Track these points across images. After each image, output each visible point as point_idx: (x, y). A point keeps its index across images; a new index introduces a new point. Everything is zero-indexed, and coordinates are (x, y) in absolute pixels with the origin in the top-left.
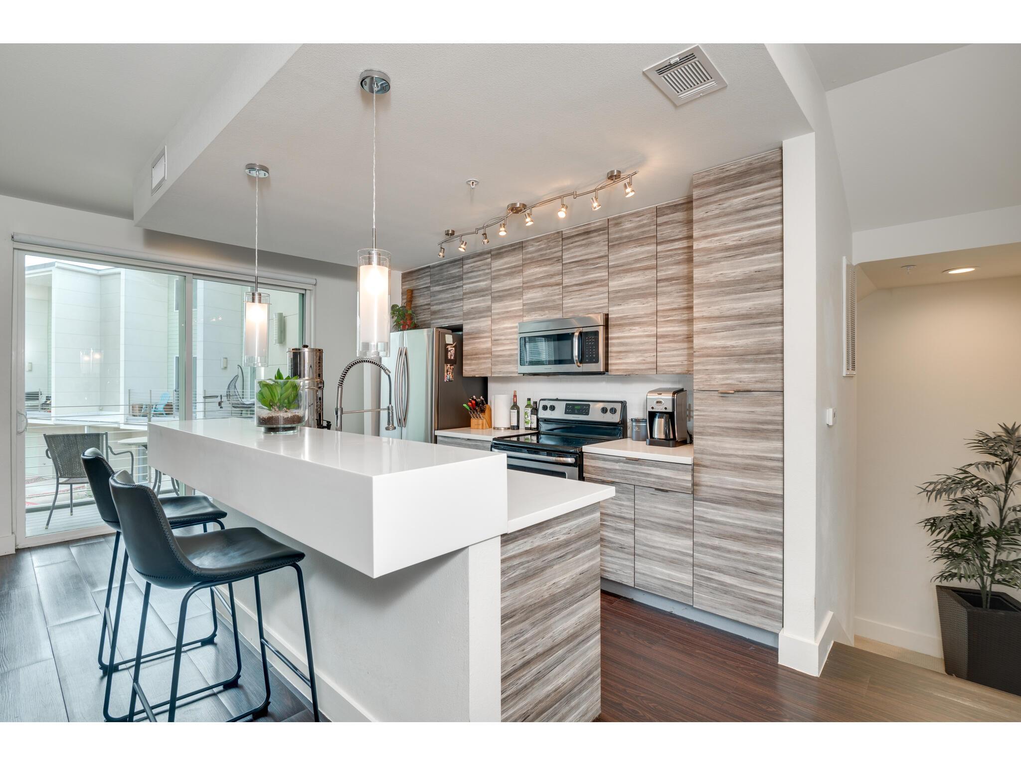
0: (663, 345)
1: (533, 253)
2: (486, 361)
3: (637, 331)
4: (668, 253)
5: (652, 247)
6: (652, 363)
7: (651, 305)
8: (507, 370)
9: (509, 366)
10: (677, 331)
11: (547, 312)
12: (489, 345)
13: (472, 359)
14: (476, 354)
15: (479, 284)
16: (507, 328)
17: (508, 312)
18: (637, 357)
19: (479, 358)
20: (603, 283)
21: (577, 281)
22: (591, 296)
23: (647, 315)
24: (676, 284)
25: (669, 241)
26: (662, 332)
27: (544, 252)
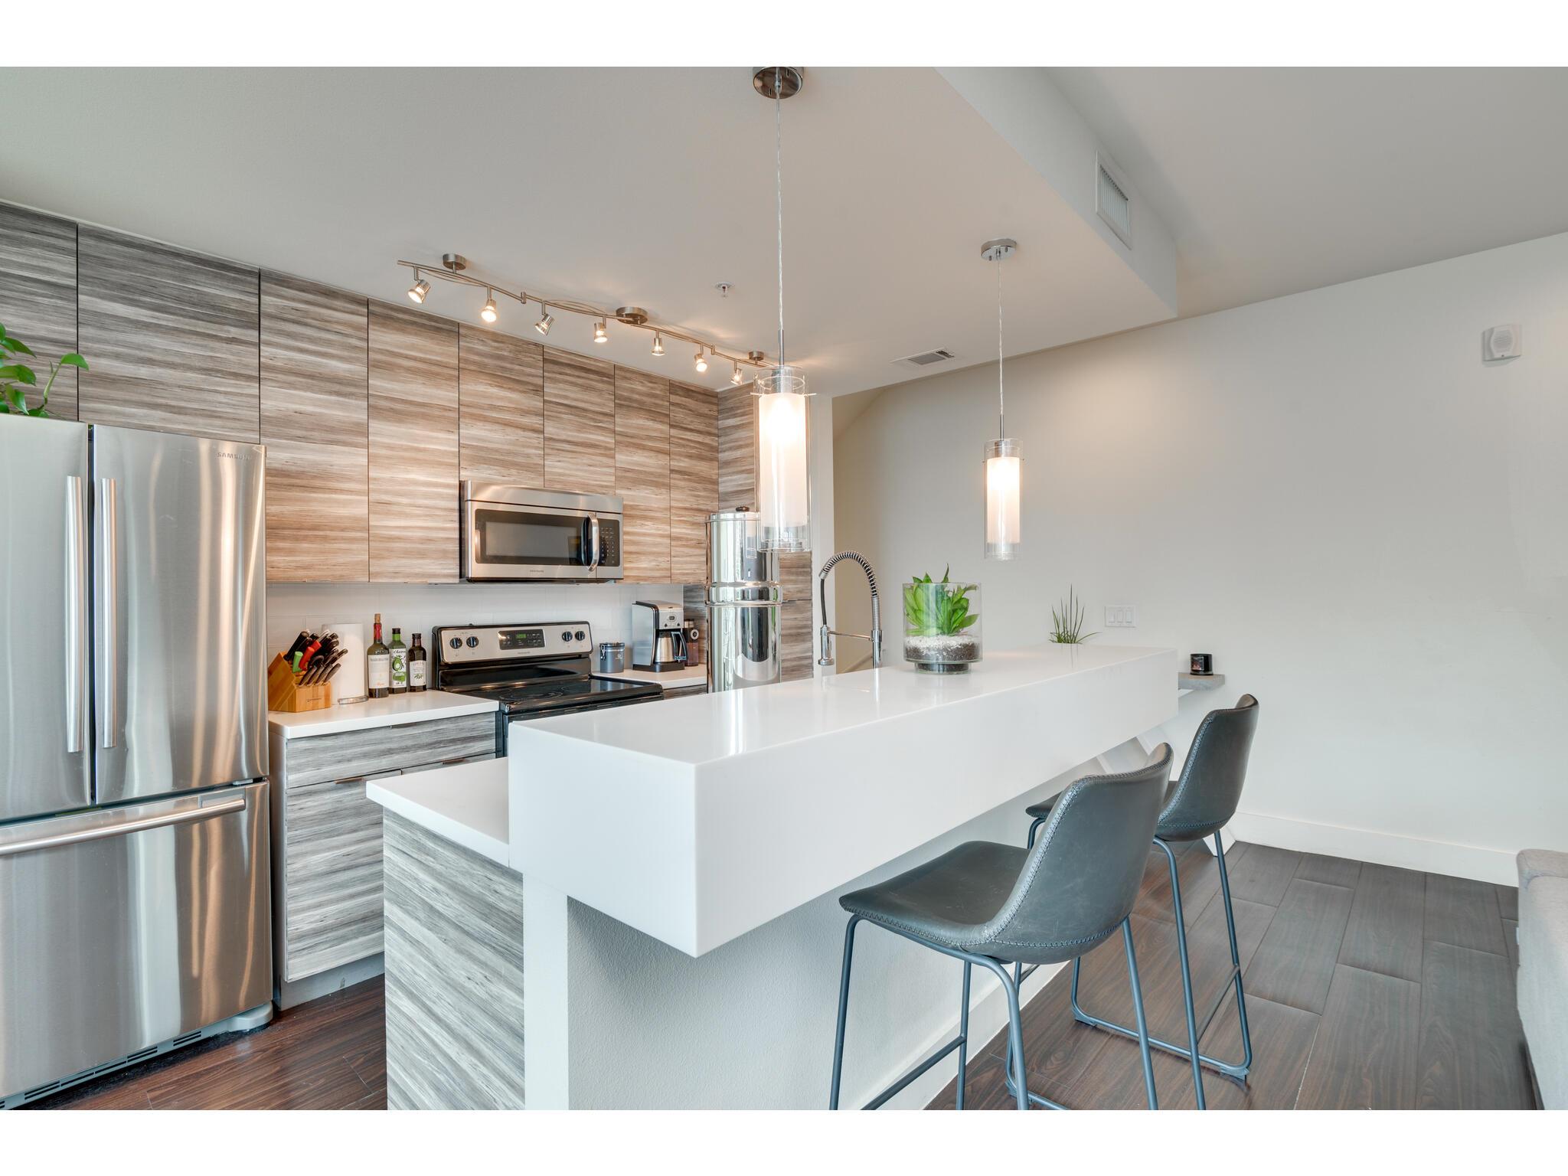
0: (677, 549)
1: (486, 357)
2: (354, 546)
3: (649, 527)
4: (680, 441)
5: (665, 428)
6: (666, 569)
7: (664, 498)
8: (417, 570)
9: (421, 561)
10: (689, 534)
11: (513, 471)
12: (362, 511)
13: (296, 539)
14: (315, 528)
15: (324, 361)
16: (416, 483)
17: (418, 450)
18: (650, 561)
19: (325, 539)
20: (608, 452)
21: (569, 436)
22: (590, 466)
23: (659, 510)
24: (689, 480)
25: (682, 427)
26: (676, 533)
27: (508, 366)
